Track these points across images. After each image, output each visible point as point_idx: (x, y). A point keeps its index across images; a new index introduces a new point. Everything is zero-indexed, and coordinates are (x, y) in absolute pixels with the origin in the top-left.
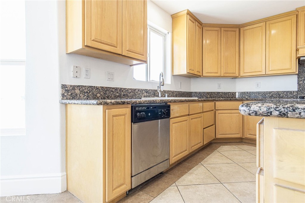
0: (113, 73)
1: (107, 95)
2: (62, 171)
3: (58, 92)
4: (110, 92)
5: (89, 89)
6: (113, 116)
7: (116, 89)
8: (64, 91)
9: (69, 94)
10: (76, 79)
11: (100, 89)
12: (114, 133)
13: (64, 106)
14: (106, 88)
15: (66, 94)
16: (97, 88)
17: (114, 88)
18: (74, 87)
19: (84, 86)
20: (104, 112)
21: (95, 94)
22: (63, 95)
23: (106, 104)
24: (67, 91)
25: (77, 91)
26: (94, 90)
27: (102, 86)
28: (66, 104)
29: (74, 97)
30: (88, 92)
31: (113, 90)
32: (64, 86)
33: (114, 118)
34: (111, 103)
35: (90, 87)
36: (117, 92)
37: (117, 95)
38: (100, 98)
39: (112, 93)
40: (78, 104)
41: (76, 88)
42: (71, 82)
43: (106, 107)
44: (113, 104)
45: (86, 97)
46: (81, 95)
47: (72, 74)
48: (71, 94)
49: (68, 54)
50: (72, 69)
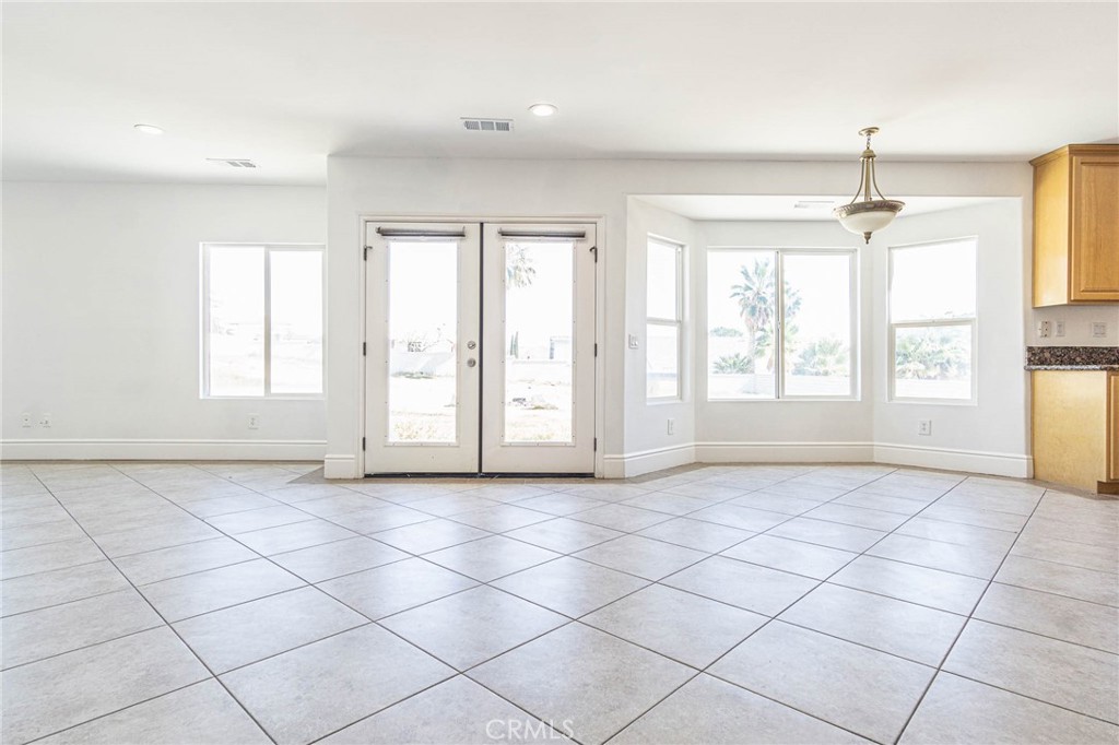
0: (1104, 325)
1: (1092, 359)
2: (1027, 454)
3: (1021, 357)
5: (1064, 351)
8: (1030, 355)
9: (1037, 358)
10: (1045, 338)
11: (1081, 350)
13: (1030, 372)
14: (1091, 348)
15: (1032, 359)
16: (1076, 349)
17: (1106, 349)
18: (1042, 350)
19: (1054, 348)
21: (1072, 358)
22: (1029, 360)
24: (1034, 354)
25: (1047, 355)
26: (1071, 352)
28: (1032, 371)
29: (1043, 361)
30: (1063, 355)
32: (1030, 349)
35: (1066, 348)
41: (1045, 350)
42: (1039, 342)
45: (1058, 362)
46: (1052, 359)
47: (1039, 333)
48: (1040, 358)
49: (1034, 308)
50: (1040, 325)
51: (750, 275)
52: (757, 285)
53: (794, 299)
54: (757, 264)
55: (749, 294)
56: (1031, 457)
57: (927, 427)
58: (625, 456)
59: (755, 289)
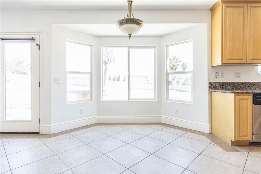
0: (239, 73)
1: (235, 87)
2: (209, 124)
3: (207, 86)
4: (237, 85)
5: (223, 84)
6: (240, 99)
7: (242, 83)
8: (210, 85)
9: (213, 86)
10: (216, 79)
11: (230, 83)
12: (241, 107)
13: (210, 92)
14: (234, 82)
15: (211, 87)
16: (228, 83)
17: (240, 82)
18: (215, 83)
19: (220, 82)
20: (235, 97)
21: (227, 86)
22: (210, 87)
23: (236, 93)
24: (212, 85)
25: (217, 85)
26: (226, 84)
27: (232, 81)
28: (211, 92)
29: (215, 88)
30: (223, 85)
31: (240, 83)
32: (210, 83)
33: (241, 100)
34: (239, 92)
35: (224, 82)
36: (243, 85)
37: (243, 86)
38: (230, 88)
39: (238, 85)
40: (219, 92)
41: (216, 83)
42: (214, 80)
43: (235, 94)
44: (240, 93)
45: (221, 88)
46: (219, 87)
47: (214, 76)
48: (214, 86)
49: (212, 67)
50: (214, 74)
51: (171, 60)
52: (173, 62)
53: (185, 66)
54: (173, 57)
55: (171, 64)
56: (211, 125)
57: (177, 111)
58: (51, 125)
59: (172, 63)
